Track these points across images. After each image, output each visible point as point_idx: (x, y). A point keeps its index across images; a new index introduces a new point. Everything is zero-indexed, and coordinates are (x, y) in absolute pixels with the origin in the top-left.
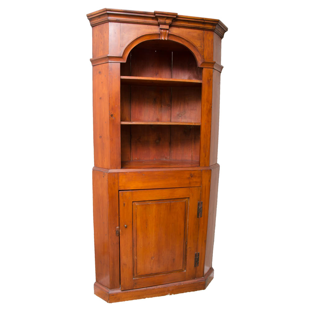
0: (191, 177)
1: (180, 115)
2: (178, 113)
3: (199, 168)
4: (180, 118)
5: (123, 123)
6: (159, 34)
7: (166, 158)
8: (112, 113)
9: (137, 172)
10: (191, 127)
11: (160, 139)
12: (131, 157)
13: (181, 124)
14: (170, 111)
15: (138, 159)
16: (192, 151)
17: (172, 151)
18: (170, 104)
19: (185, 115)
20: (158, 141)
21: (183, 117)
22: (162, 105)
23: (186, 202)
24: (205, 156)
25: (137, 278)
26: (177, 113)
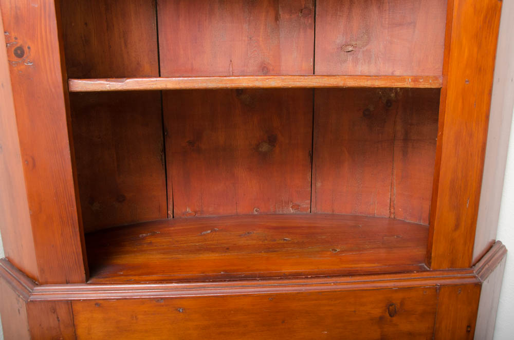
1: (350, 49)
2: (340, 39)
3: (425, 274)
4: (350, 58)
7: (296, 207)
8: (20, 43)
10: (393, 95)
11: (272, 140)
12: (171, 207)
13: (351, 83)
14: (310, 32)
15: (196, 212)
16: (392, 184)
17: (319, 184)
18: (311, 7)
19: (368, 47)
20: (265, 148)
21: (360, 56)
22: (280, 13)
24: (457, 227)
26: (338, 41)
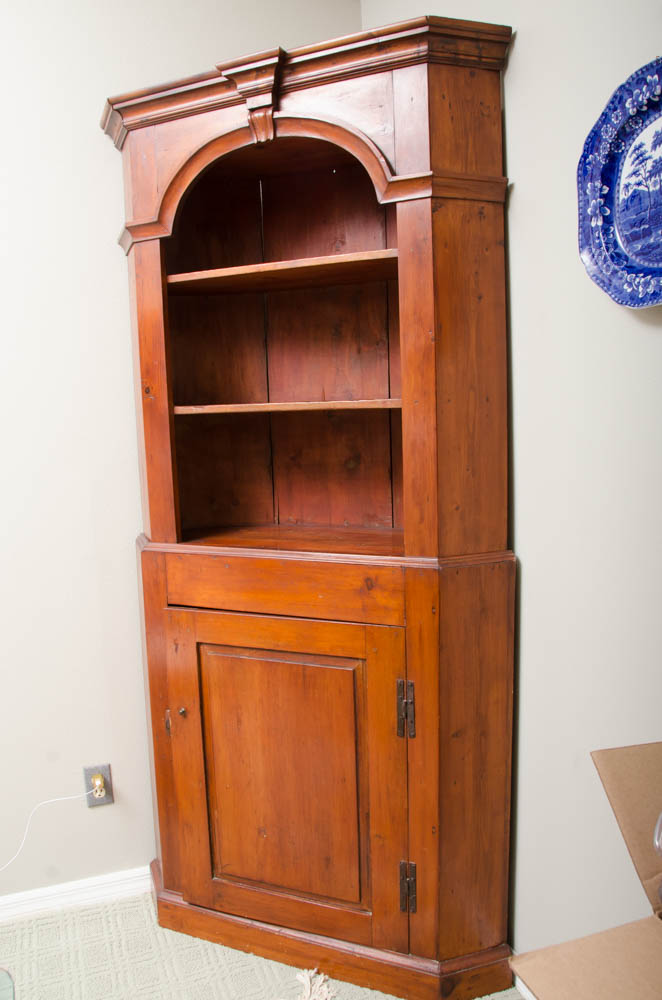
0: (369, 589)
5: (181, 410)
6: (248, 127)
8: (148, 384)
9: (210, 556)
11: (357, 458)
12: (277, 514)
14: (385, 362)
18: (385, 339)
23: (354, 671)
24: (422, 519)
25: (224, 881)
